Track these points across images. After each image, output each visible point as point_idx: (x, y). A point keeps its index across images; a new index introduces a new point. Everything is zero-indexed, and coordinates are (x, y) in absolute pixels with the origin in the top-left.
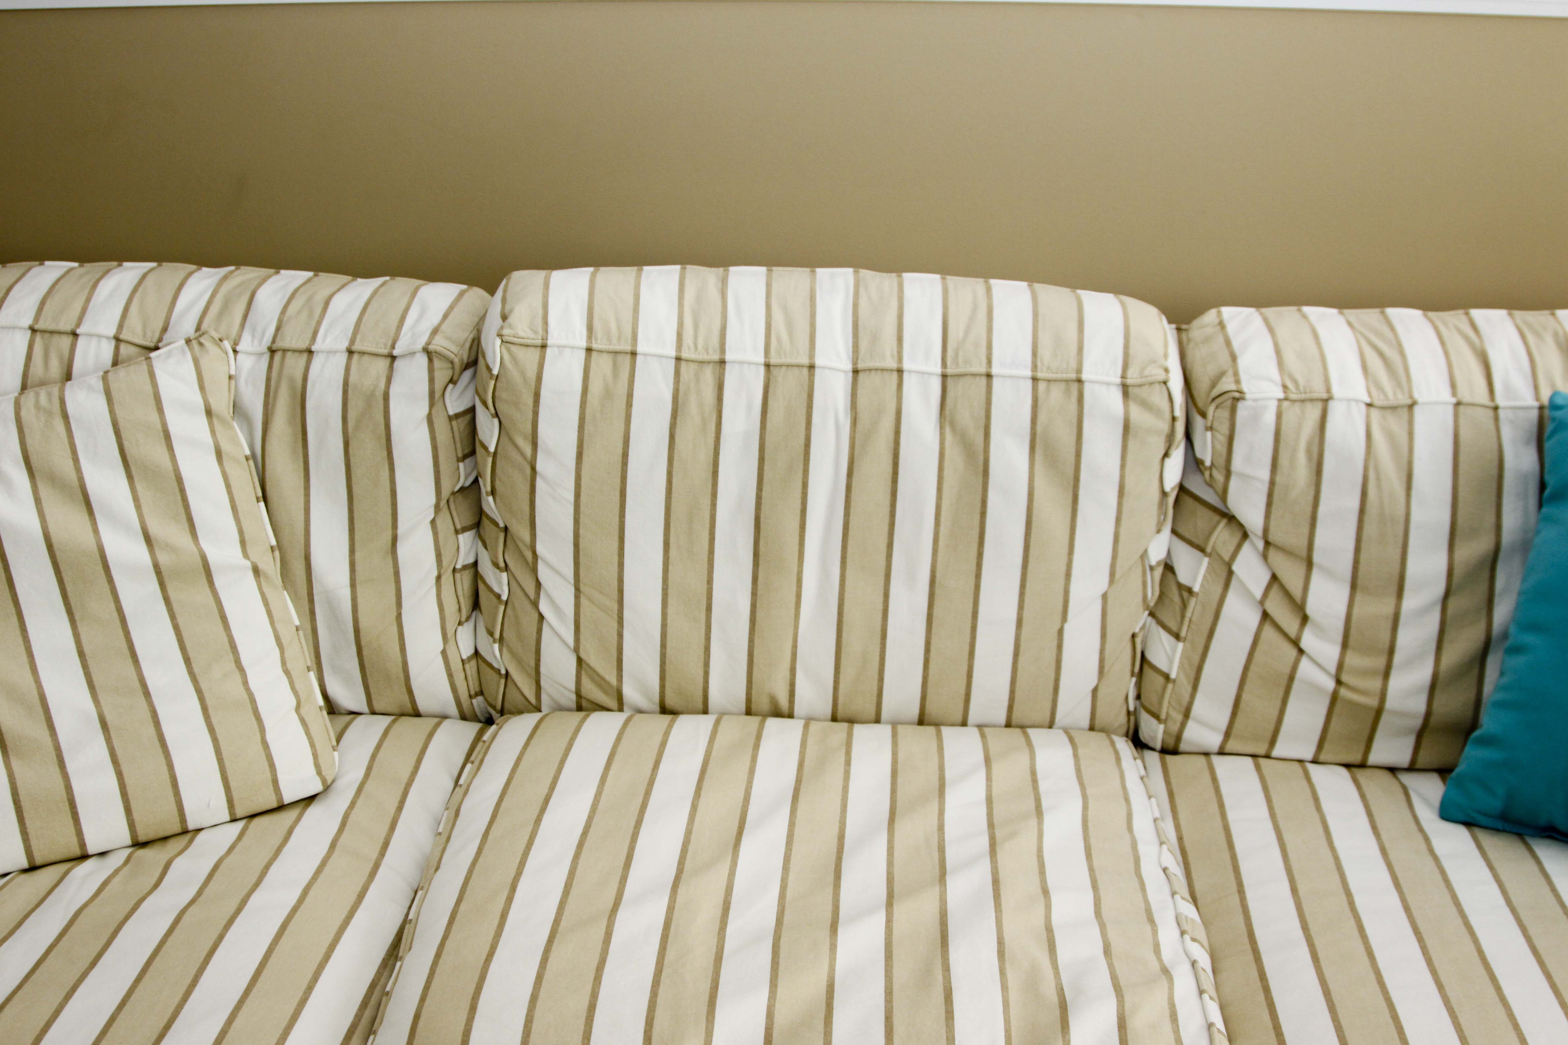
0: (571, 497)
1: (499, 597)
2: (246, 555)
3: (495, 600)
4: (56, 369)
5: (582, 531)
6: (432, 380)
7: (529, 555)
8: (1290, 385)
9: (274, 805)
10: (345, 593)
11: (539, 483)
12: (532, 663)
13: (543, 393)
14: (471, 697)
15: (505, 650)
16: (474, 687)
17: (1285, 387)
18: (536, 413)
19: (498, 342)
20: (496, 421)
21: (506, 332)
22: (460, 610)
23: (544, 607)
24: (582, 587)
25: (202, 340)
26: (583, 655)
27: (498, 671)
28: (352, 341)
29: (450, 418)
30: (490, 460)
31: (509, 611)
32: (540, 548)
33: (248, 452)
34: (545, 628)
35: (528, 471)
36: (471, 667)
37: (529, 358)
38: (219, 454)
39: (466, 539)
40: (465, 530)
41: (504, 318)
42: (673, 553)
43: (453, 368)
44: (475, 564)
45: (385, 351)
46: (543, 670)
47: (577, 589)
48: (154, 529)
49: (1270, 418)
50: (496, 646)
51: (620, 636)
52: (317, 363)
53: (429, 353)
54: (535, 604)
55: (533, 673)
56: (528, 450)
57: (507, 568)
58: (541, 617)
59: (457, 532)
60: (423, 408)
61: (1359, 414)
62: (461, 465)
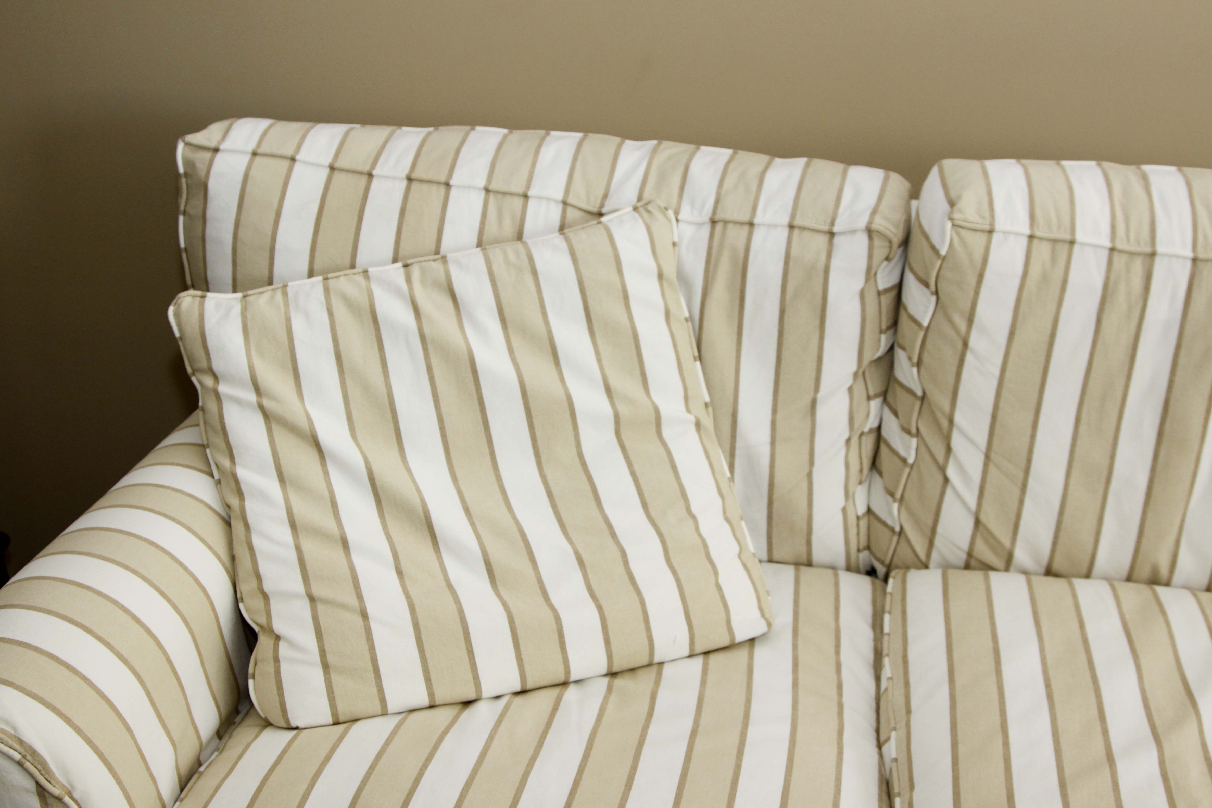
0: (996, 372)
1: (904, 461)
2: (688, 411)
3: (900, 463)
4: (509, 228)
5: (1002, 405)
6: (870, 257)
7: (945, 423)
9: (726, 642)
10: (765, 450)
11: (969, 358)
12: (930, 523)
13: (988, 274)
14: (859, 551)
15: (903, 510)
16: (863, 543)
18: (977, 293)
19: (949, 225)
20: (933, 299)
21: (956, 216)
22: (861, 471)
23: (951, 472)
24: (993, 455)
25: (650, 207)
26: (983, 518)
27: (892, 530)
28: (793, 216)
29: (879, 293)
30: (922, 334)
31: (914, 473)
32: (958, 418)
33: (687, 314)
34: (949, 492)
35: (960, 345)
36: (863, 523)
37: (977, 241)
38: (668, 314)
39: (875, 404)
40: (876, 396)
41: (952, 204)
42: (1083, 427)
43: (891, 247)
44: (879, 428)
45: (826, 228)
46: (940, 529)
47: (987, 457)
48: (614, 382)
50: (895, 506)
51: (1021, 502)
52: (758, 235)
53: (870, 232)
54: (943, 470)
55: (929, 532)
56: (962, 326)
57: (918, 434)
58: (946, 480)
59: (869, 398)
60: (859, 283)
62: (883, 337)
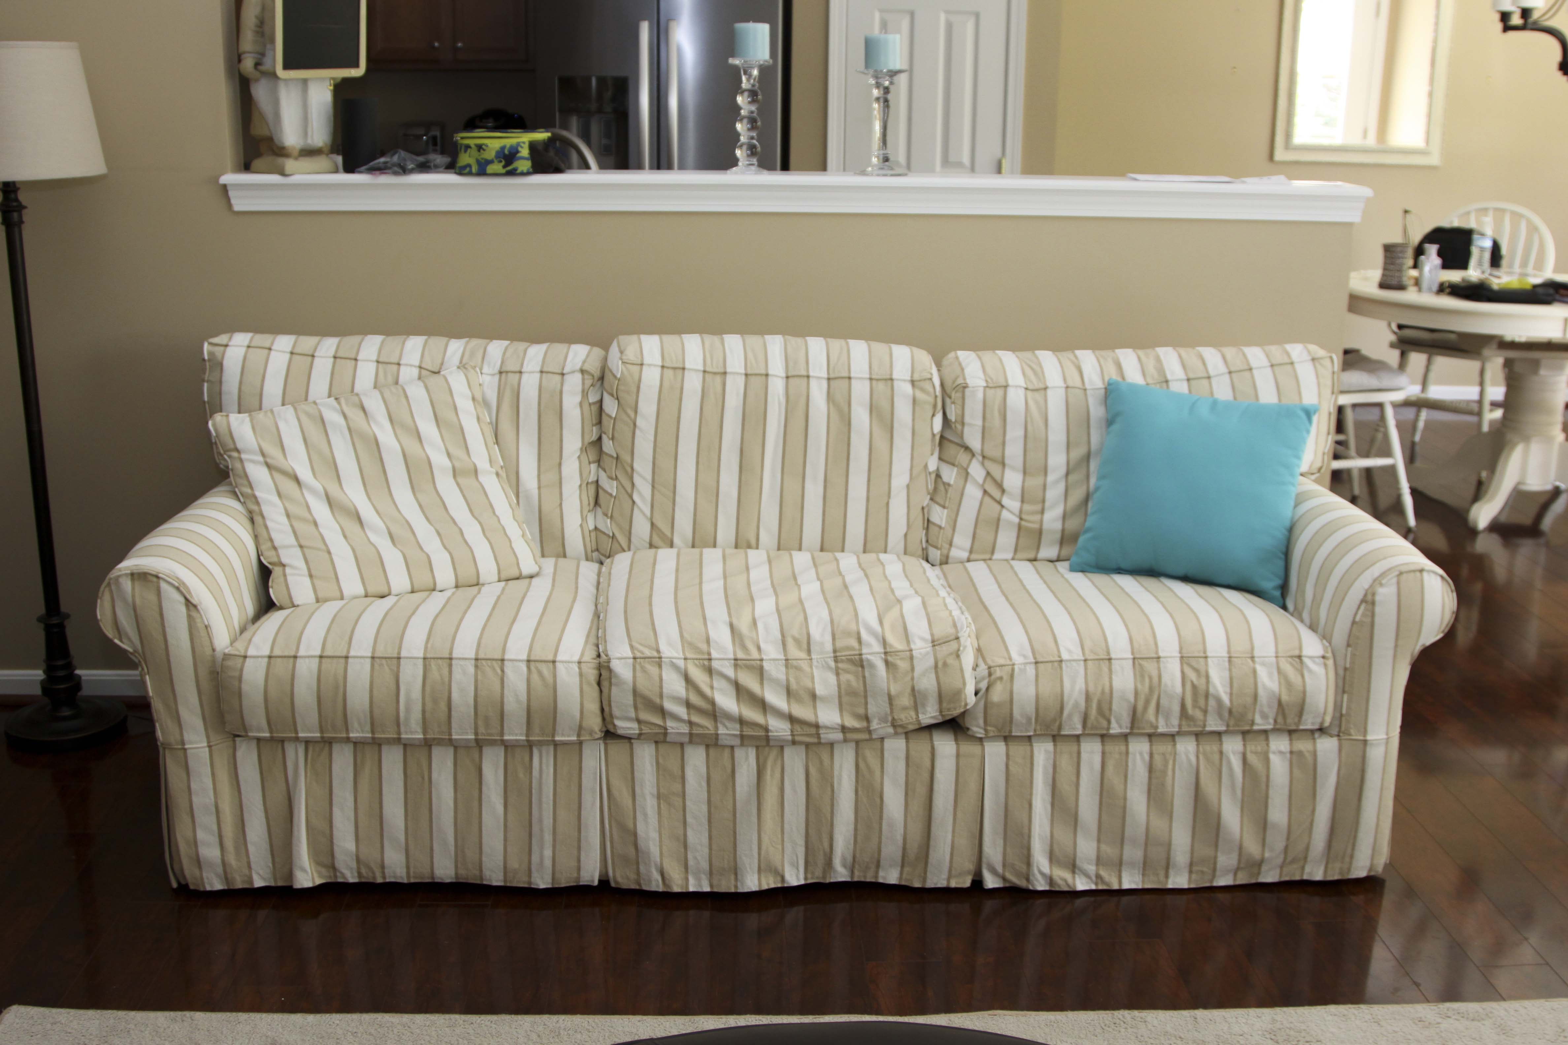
0: (652, 438)
1: (611, 495)
2: (491, 466)
3: (608, 497)
4: (390, 379)
5: (657, 456)
6: (583, 384)
7: (629, 469)
8: (989, 380)
9: (517, 574)
10: (535, 492)
11: (638, 432)
12: (628, 528)
13: (642, 386)
14: (592, 551)
15: (613, 523)
16: (594, 547)
17: (987, 381)
18: (637, 396)
19: (620, 362)
20: (617, 401)
21: (624, 357)
22: (589, 504)
23: (636, 497)
24: (656, 486)
25: (466, 366)
26: (655, 521)
27: (608, 536)
28: (542, 366)
29: (590, 404)
30: (612, 421)
31: (617, 501)
32: (636, 466)
33: (489, 421)
34: (635, 509)
35: (632, 425)
36: (593, 534)
37: (636, 369)
38: (478, 419)
39: (593, 467)
40: (594, 462)
41: (622, 352)
42: (701, 467)
43: (593, 379)
44: (597, 481)
45: (560, 371)
46: (633, 531)
47: (653, 486)
48: (451, 450)
49: (980, 395)
50: (609, 520)
51: (674, 510)
52: (525, 377)
53: (582, 371)
54: (631, 497)
55: (628, 534)
56: (632, 414)
57: (616, 478)
58: (634, 502)
59: (590, 463)
60: (578, 398)
61: (1021, 392)
62: (594, 428)
